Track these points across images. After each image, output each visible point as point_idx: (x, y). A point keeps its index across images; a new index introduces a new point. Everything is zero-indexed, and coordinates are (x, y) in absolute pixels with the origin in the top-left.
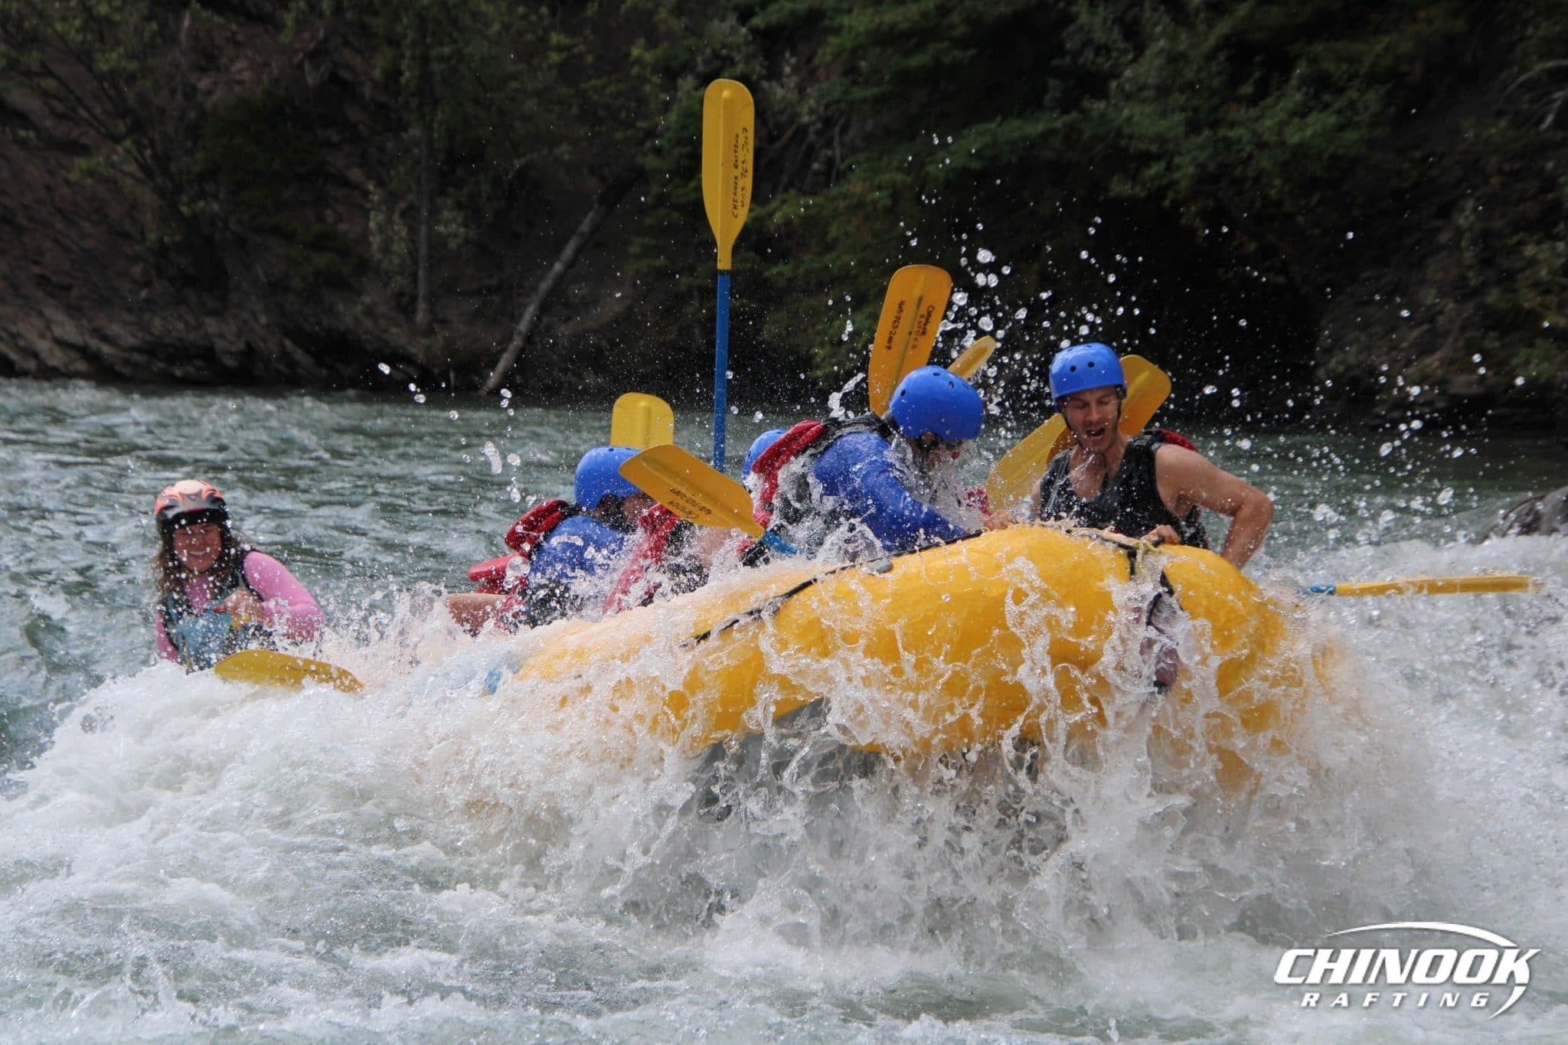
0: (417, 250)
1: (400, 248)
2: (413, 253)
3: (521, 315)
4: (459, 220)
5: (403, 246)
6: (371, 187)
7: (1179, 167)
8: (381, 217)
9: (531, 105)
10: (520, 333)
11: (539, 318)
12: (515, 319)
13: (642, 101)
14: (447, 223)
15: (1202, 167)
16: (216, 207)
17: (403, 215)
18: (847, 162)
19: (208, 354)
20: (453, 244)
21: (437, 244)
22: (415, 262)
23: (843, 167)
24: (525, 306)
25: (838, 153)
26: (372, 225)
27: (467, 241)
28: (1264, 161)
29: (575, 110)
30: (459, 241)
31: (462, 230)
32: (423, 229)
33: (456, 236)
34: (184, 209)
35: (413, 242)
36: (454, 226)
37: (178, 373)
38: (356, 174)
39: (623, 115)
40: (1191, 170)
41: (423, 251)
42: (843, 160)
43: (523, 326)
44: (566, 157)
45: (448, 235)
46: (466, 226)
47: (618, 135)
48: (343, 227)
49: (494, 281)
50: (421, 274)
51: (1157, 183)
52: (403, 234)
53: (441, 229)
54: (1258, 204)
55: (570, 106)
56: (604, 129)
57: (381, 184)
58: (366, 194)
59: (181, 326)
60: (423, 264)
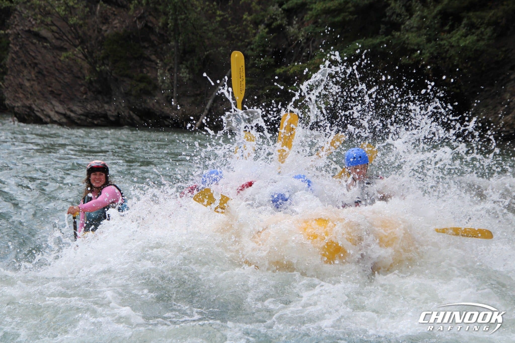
0: (173, 82)
1: (168, 81)
2: (172, 83)
3: (207, 103)
4: (187, 72)
5: (169, 81)
6: (158, 62)
7: (424, 54)
8: (161, 71)
9: (210, 34)
10: (207, 109)
11: (213, 104)
12: (205, 105)
13: (247, 33)
14: (183, 73)
15: (432, 54)
16: (108, 68)
17: (169, 70)
18: (314, 52)
19: (105, 116)
20: (185, 80)
21: (180, 80)
22: (173, 86)
23: (313, 54)
24: (209, 100)
25: (311, 49)
26: (159, 74)
27: (189, 79)
28: (452, 52)
29: (225, 36)
30: (187, 79)
31: (188, 75)
32: (175, 75)
33: (186, 77)
34: (98, 69)
35: (172, 79)
36: (185, 74)
37: (96, 122)
38: (153, 57)
39: (241, 37)
40: (428, 55)
41: (175, 82)
42: (313, 52)
43: (208, 107)
44: (222, 51)
45: (183, 77)
46: (189, 74)
47: (239, 44)
48: (149, 74)
49: (198, 92)
50: (174, 89)
51: (417, 59)
52: (169, 77)
53: (181, 75)
54: (451, 66)
55: (223, 35)
56: (234, 42)
57: (161, 60)
58: (157, 64)
59: (96, 107)
60: (175, 86)
